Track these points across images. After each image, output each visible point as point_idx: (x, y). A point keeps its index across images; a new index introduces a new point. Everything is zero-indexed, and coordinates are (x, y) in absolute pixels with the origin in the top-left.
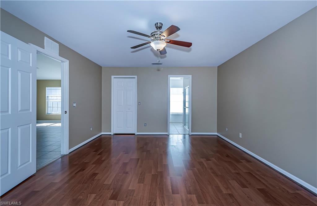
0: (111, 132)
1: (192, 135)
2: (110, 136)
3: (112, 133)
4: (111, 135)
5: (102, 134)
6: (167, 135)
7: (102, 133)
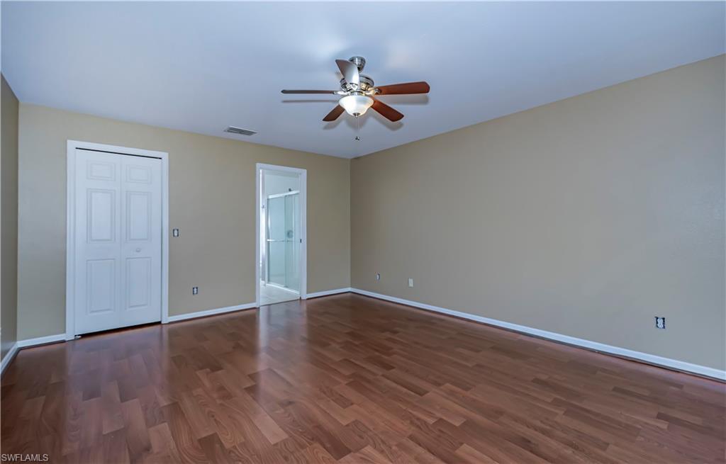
0: (65, 332)
1: (308, 299)
2: (64, 344)
3: (68, 336)
4: (63, 342)
5: (20, 346)
6: (255, 308)
7: (20, 344)
